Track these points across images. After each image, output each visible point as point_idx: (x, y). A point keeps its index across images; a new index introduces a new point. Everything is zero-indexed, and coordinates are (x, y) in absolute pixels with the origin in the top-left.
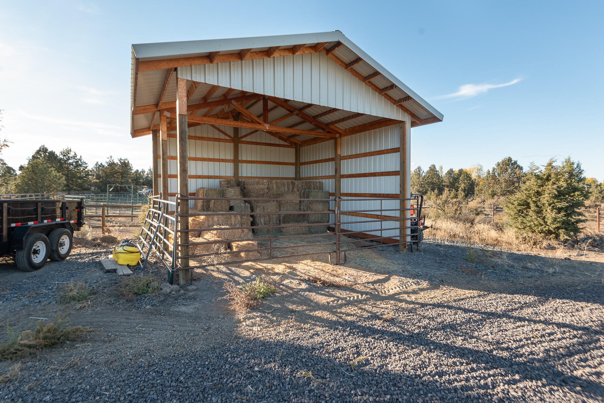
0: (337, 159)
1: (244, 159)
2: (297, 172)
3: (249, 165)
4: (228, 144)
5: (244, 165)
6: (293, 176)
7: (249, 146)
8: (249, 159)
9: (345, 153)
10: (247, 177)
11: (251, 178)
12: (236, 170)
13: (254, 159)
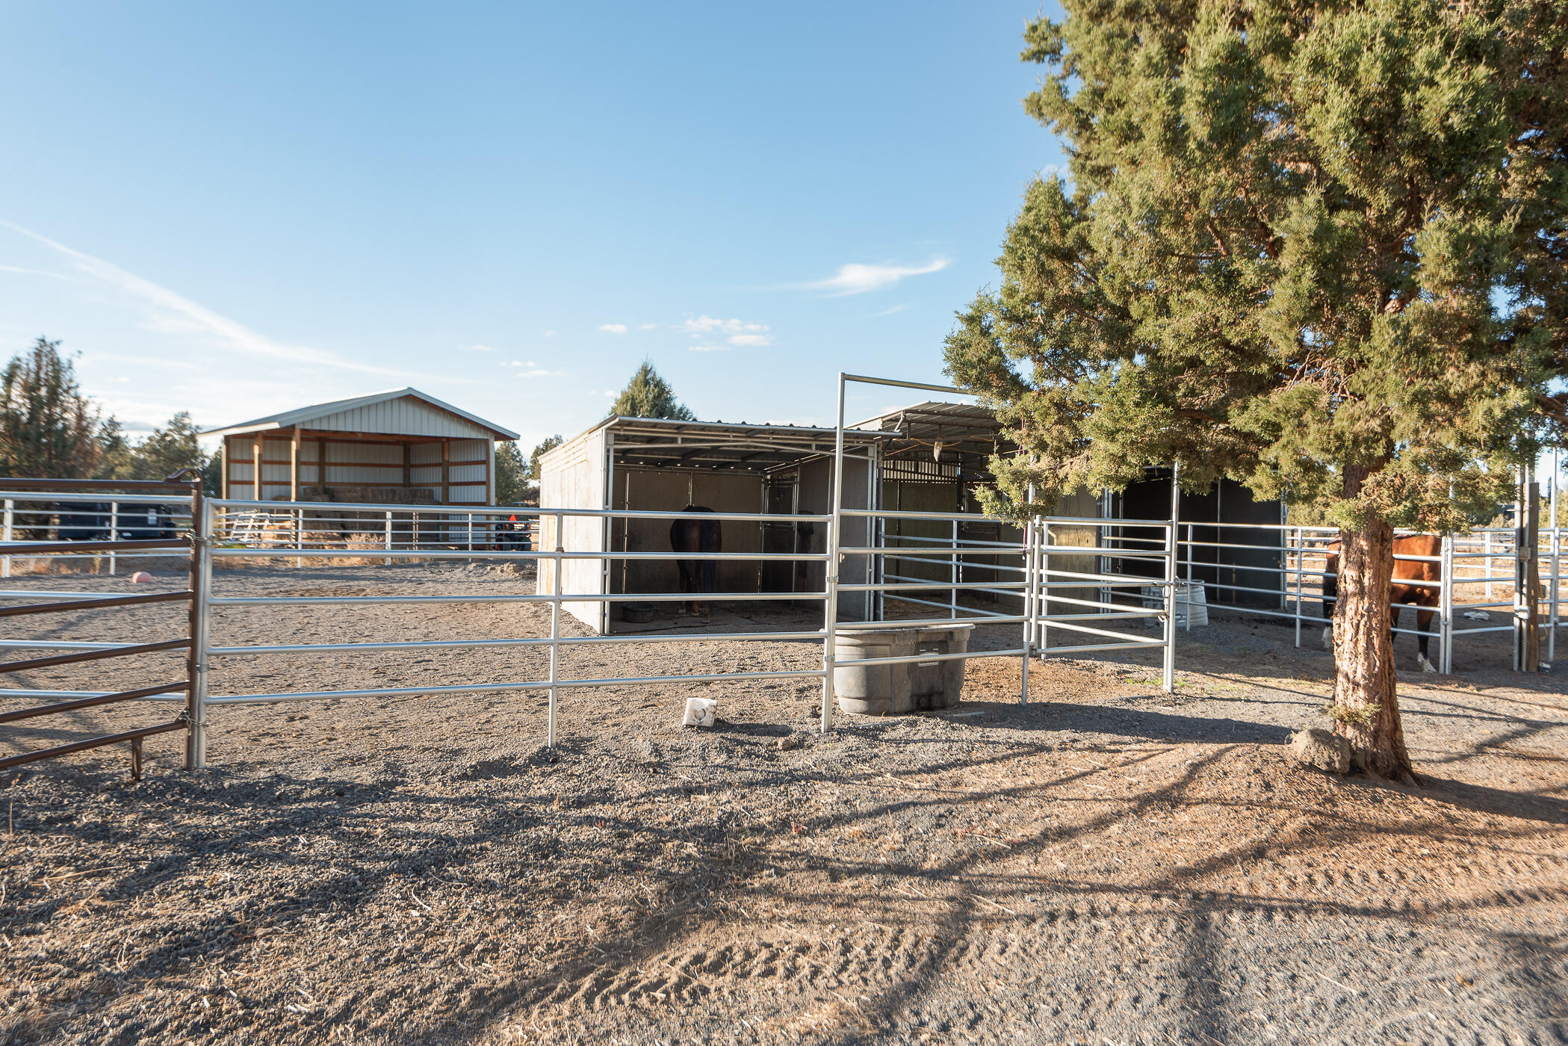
0: (445, 466)
1: (333, 460)
2: (407, 476)
3: (339, 468)
4: (312, 444)
5: (333, 468)
6: (400, 481)
7: (339, 445)
8: (339, 461)
9: (452, 460)
10: (336, 484)
11: (342, 484)
12: (322, 474)
13: (345, 461)
